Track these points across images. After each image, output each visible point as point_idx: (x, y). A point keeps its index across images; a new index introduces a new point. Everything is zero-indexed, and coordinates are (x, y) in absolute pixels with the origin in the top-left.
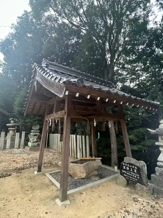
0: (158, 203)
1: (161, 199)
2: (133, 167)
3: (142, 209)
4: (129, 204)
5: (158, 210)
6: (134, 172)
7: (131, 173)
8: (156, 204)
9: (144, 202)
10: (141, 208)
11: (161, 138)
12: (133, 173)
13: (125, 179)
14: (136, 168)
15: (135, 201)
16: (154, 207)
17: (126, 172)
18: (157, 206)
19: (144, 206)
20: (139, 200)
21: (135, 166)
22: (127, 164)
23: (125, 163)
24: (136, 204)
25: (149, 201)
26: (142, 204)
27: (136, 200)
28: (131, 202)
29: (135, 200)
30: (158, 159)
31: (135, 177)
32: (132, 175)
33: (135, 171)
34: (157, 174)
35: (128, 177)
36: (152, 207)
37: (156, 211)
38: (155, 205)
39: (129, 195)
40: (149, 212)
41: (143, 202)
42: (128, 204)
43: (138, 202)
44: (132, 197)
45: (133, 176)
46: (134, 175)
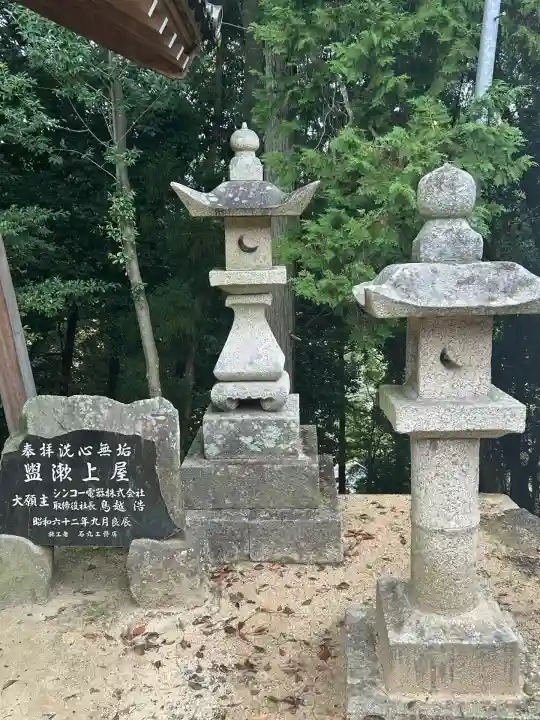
0: (241, 595)
1: (239, 568)
2: (105, 450)
3: (199, 669)
4: (126, 686)
5: (261, 631)
6: (107, 482)
7: (90, 492)
8: (238, 605)
9: (181, 626)
10: (192, 667)
11: (240, 243)
12: (100, 493)
13: (36, 549)
14: (123, 450)
15: (142, 649)
16: (241, 625)
17: (50, 501)
18: (246, 611)
19: (196, 648)
20: (154, 635)
21: (114, 440)
22: (56, 442)
23: (36, 442)
24: (158, 665)
25: (202, 611)
26: (185, 645)
27: (140, 640)
28: (128, 671)
29: (141, 644)
30: (218, 370)
31: (119, 507)
32: (98, 501)
33: (120, 472)
34: (212, 450)
35: (62, 528)
36: (229, 630)
37: (258, 641)
38: (236, 612)
39: (93, 637)
40: (238, 666)
41: (179, 631)
42: (119, 694)
43: (159, 641)
44: (116, 631)
45: (104, 504)
46: (111, 501)
